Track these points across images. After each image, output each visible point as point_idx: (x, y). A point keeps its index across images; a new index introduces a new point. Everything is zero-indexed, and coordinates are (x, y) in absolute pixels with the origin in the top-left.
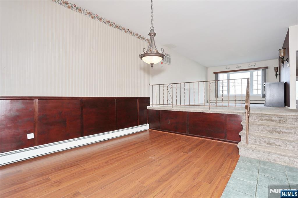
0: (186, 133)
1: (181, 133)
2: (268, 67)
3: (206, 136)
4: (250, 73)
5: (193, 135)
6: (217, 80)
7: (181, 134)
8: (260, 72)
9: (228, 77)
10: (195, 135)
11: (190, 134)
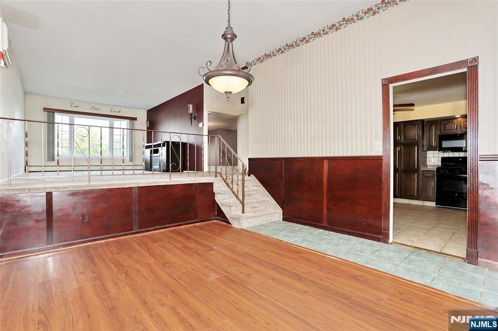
0: (132, 230)
1: (120, 234)
2: (136, 118)
3: (169, 224)
4: (108, 121)
5: (147, 229)
6: (51, 123)
7: (121, 236)
8: (125, 123)
9: (72, 120)
10: (152, 228)
11: (141, 230)
